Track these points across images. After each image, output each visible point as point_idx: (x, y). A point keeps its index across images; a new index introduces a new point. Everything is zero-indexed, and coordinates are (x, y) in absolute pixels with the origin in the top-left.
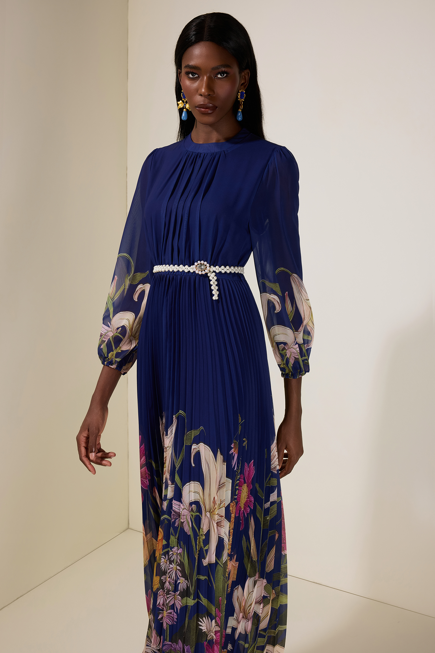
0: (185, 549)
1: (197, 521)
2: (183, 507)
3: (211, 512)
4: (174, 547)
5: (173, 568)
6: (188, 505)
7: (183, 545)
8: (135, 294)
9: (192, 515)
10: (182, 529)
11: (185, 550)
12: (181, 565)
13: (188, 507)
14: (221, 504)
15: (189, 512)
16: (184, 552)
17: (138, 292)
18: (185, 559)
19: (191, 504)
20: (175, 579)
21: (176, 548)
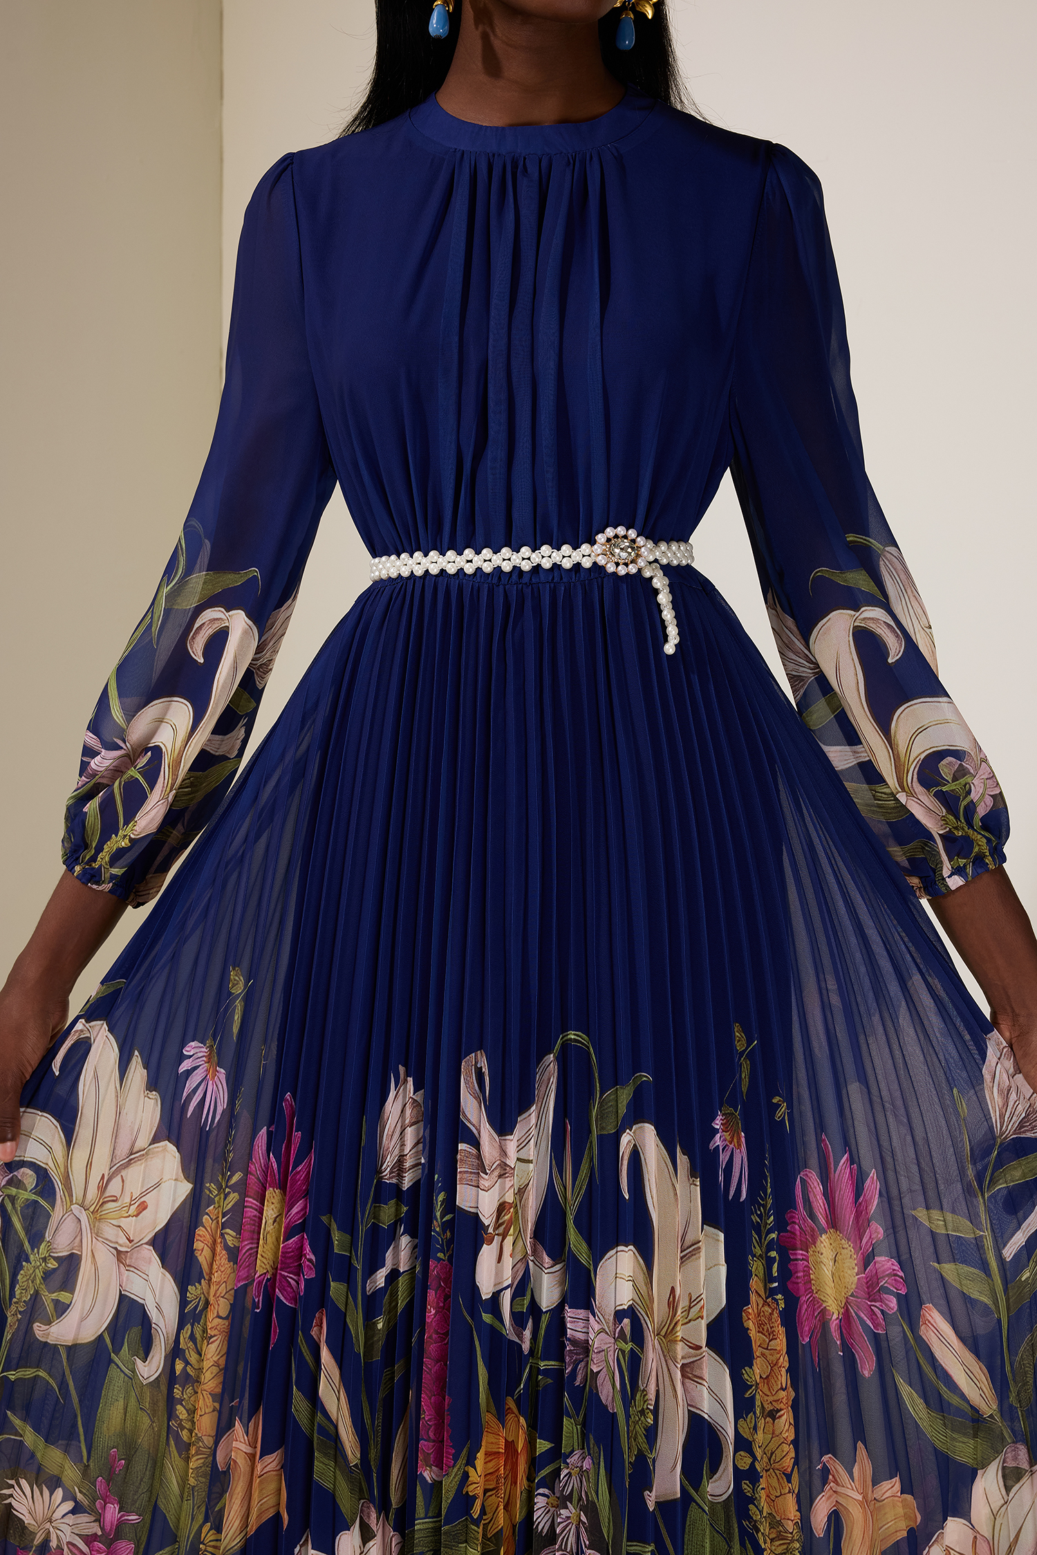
0: (602, 1460)
1: (634, 1364)
2: (597, 1327)
3: (667, 1336)
4: (573, 1451)
5: (568, 1518)
6: (612, 1318)
7: (596, 1448)
8: (193, 638)
9: (623, 1352)
10: (595, 1396)
11: (602, 1464)
12: (590, 1509)
13: (611, 1324)
14: (690, 1308)
15: (613, 1341)
16: (599, 1468)
17: (202, 632)
18: (600, 1492)
19: (619, 1315)
20: (574, 1551)
21: (577, 1453)
